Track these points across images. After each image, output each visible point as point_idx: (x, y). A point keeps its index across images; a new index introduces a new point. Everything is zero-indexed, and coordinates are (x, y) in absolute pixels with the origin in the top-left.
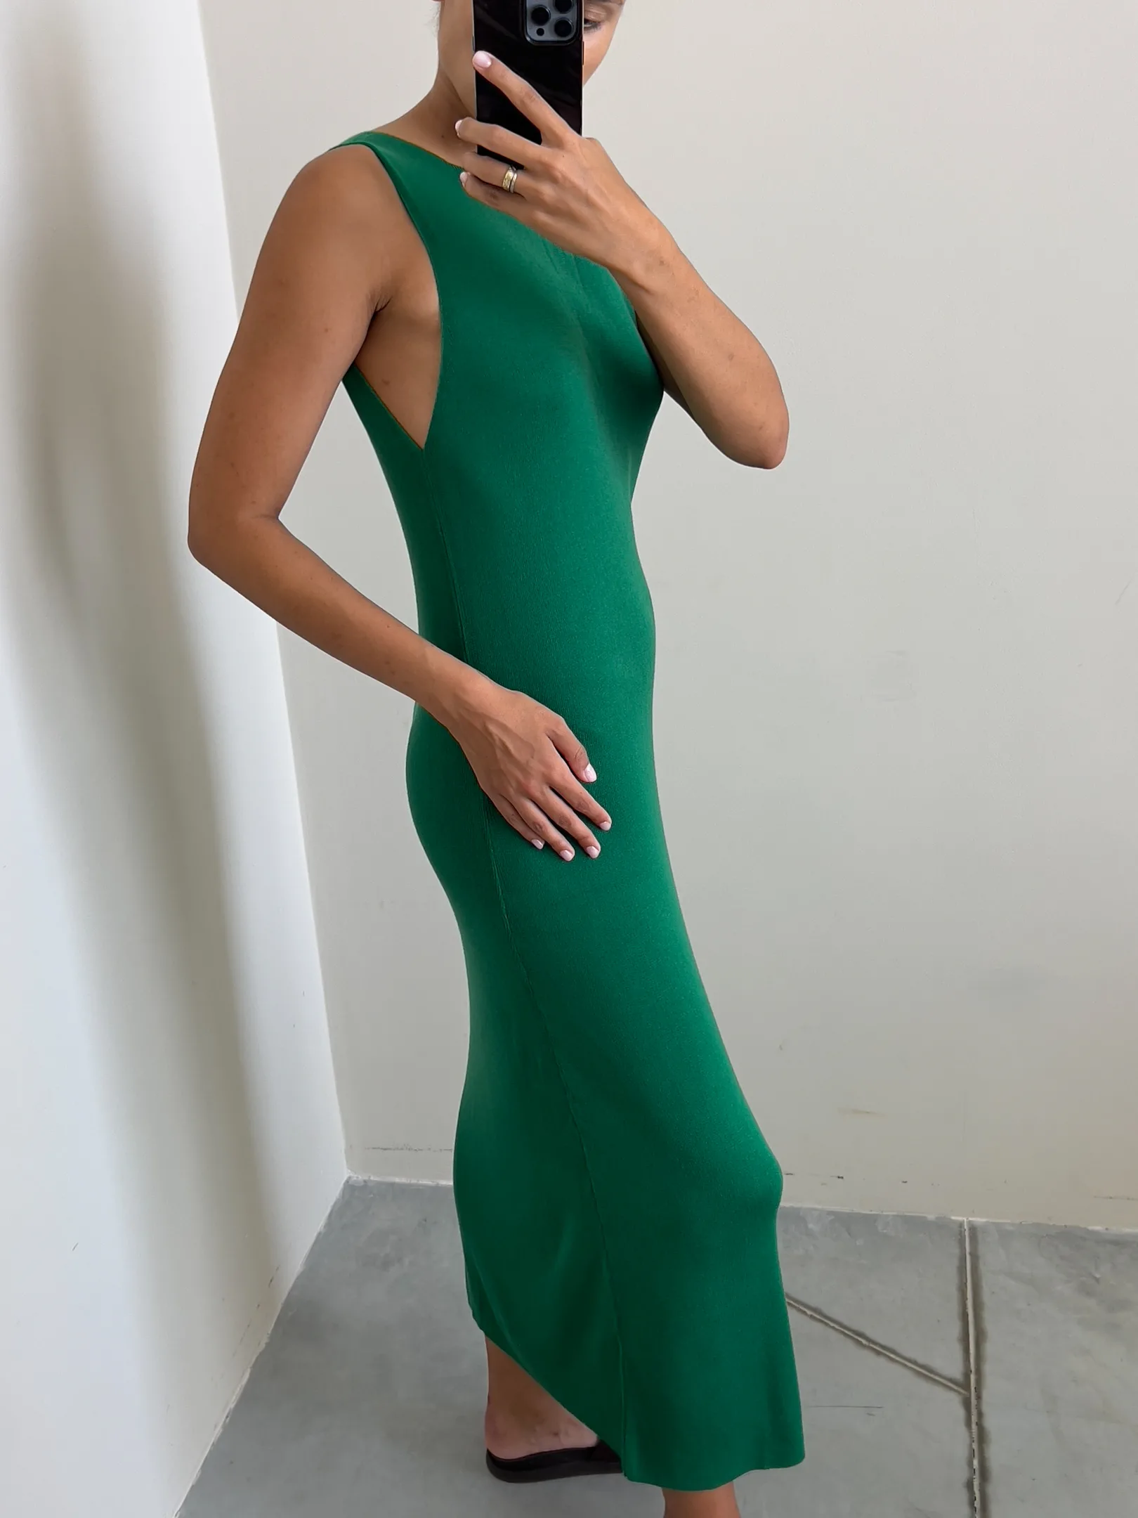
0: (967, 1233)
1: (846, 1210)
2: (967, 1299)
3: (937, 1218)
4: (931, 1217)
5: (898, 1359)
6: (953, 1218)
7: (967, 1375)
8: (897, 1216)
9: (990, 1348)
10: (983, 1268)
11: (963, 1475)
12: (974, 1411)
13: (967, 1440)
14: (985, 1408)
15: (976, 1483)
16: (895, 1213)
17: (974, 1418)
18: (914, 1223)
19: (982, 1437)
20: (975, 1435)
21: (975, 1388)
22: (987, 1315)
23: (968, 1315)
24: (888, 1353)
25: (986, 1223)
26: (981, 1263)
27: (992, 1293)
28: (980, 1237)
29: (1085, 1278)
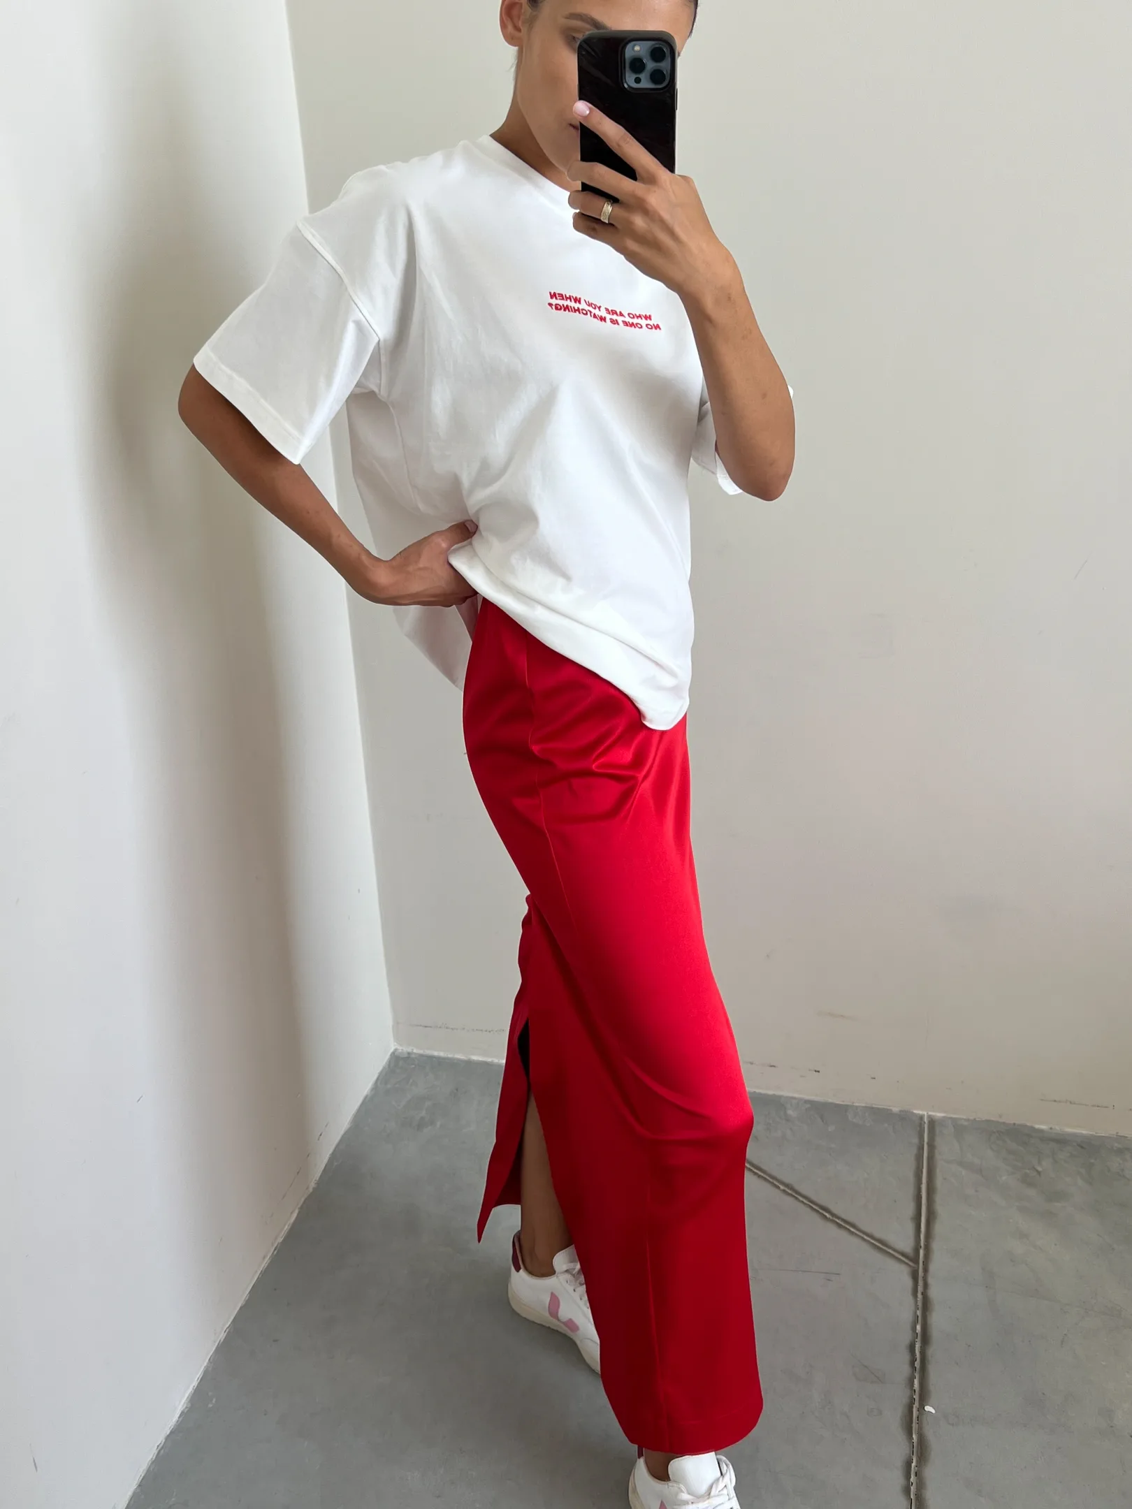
0: (926, 1126)
1: (821, 1099)
2: (922, 1183)
3: (900, 1111)
4: (895, 1110)
5: (857, 1232)
6: (915, 1112)
7: (917, 1250)
8: (866, 1107)
9: (938, 1228)
10: (938, 1156)
11: (906, 1338)
12: (921, 1283)
13: (913, 1308)
14: (930, 1280)
15: (918, 1346)
16: (864, 1105)
17: (920, 1289)
18: (880, 1114)
19: (926, 1305)
20: (920, 1304)
21: (923, 1262)
22: (938, 1198)
23: (921, 1197)
24: (848, 1227)
25: (944, 1117)
26: (936, 1152)
27: (945, 1179)
28: (937, 1130)
29: (1028, 1171)
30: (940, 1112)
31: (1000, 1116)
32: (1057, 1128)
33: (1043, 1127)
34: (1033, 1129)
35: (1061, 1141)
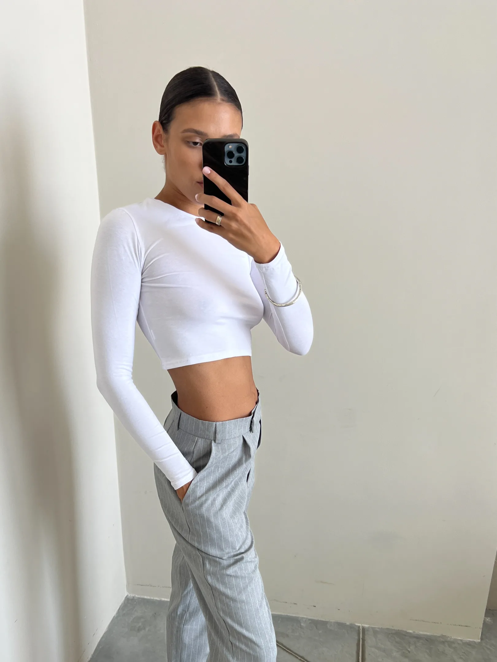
0: (361, 631)
1: (316, 619)
2: (359, 655)
3: (350, 624)
4: (348, 623)
6: (356, 624)
10: (366, 645)
16: (334, 621)
18: (341, 625)
25: (369, 627)
26: (366, 642)
27: (369, 654)
28: (366, 633)
29: (404, 651)
30: (367, 625)
31: (393, 627)
32: (417, 632)
33: (411, 631)
34: (406, 631)
35: (418, 638)
